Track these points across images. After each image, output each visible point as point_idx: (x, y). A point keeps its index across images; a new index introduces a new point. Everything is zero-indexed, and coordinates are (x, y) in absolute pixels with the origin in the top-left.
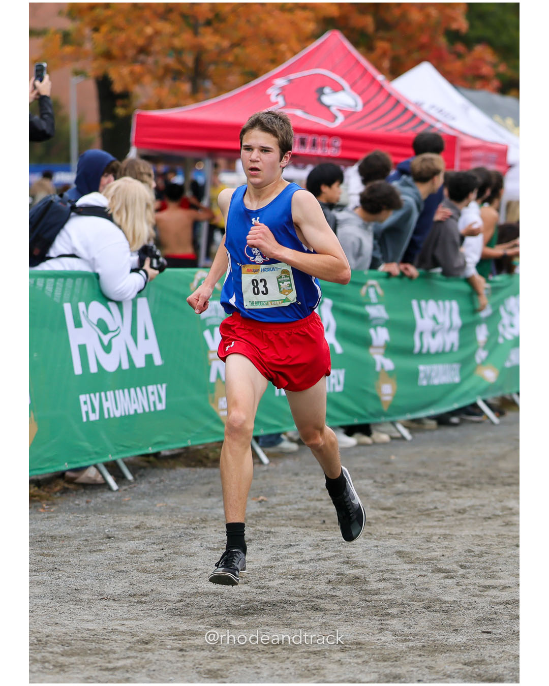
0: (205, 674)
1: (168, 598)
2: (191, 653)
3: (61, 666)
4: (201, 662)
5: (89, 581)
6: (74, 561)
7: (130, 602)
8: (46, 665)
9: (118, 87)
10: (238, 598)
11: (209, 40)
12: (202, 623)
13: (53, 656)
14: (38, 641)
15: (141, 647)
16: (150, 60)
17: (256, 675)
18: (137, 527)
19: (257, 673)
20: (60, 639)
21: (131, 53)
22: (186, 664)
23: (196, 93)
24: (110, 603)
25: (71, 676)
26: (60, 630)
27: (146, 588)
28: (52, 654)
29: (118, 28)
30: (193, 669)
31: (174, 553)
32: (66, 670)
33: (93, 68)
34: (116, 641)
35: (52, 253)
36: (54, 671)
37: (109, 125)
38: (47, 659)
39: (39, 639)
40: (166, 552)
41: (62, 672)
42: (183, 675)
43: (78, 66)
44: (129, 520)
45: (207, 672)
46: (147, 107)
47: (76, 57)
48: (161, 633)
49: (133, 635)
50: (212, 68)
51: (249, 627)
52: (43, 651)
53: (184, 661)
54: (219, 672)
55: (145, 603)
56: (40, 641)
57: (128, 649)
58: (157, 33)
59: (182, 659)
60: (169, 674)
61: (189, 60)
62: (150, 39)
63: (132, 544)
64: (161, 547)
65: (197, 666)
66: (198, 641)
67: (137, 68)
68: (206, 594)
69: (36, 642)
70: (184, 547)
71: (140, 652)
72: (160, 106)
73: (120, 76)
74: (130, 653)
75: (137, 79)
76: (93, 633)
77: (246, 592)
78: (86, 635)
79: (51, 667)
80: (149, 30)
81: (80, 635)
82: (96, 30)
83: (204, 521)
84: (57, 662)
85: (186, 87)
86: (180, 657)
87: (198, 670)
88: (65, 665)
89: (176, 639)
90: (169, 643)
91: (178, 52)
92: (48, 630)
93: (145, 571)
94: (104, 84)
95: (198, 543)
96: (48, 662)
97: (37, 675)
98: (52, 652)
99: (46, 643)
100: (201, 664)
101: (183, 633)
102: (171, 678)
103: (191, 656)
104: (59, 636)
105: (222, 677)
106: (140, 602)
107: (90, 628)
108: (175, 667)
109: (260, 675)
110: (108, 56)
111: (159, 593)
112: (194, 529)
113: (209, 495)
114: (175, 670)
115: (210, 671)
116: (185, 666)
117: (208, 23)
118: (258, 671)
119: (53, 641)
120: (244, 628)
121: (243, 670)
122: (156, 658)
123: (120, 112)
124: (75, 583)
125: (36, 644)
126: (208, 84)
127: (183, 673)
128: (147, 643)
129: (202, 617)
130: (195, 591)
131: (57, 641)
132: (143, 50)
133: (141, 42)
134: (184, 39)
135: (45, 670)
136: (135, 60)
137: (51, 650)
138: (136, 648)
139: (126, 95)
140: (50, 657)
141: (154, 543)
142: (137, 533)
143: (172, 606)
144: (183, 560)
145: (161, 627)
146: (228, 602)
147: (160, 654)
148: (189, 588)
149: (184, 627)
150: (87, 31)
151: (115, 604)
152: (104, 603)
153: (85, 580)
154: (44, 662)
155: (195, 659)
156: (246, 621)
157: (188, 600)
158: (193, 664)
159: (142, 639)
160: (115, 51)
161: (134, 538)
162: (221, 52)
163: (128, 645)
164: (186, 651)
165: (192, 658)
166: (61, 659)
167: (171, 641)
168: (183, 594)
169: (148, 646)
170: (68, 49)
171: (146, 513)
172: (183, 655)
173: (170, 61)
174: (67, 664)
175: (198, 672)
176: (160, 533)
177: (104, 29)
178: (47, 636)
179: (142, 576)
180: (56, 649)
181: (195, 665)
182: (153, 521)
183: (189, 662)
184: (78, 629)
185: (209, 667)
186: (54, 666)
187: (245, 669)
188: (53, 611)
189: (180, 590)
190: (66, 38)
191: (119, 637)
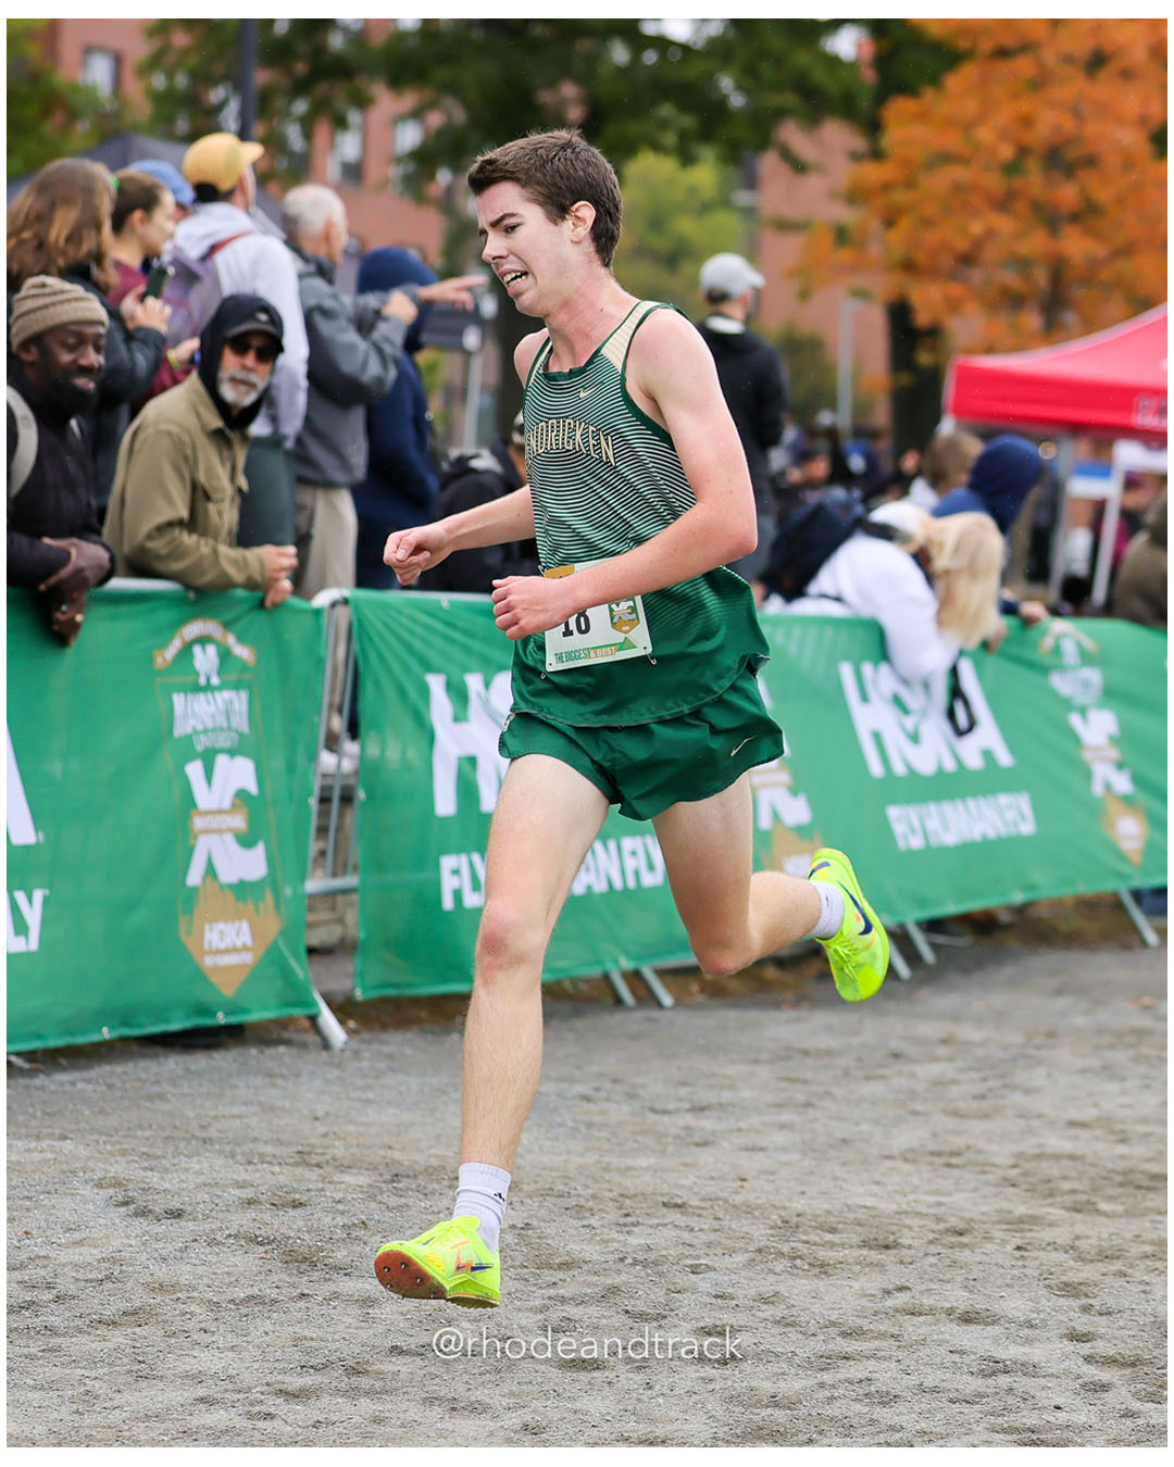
0: (1059, 1290)
1: (996, 1160)
2: (1035, 1254)
3: (822, 1266)
4: (1053, 1270)
5: (864, 1127)
6: (838, 1092)
7: (932, 1163)
8: (798, 1262)
9: (922, 318)
10: (1110, 1166)
11: (1076, 246)
12: (1051, 1205)
13: (809, 1249)
14: (783, 1222)
15: (952, 1240)
16: (976, 275)
17: (1143, 1295)
18: (944, 1042)
19: (1144, 1292)
20: (819, 1220)
21: (946, 261)
22: (1026, 1271)
23: (1052, 330)
24: (899, 1164)
25: (838, 1282)
26: (822, 1205)
27: (958, 1142)
28: (806, 1245)
29: (928, 223)
30: (1039, 1280)
31: (1005, 1086)
32: (830, 1272)
33: (884, 286)
34: (910, 1228)
35: (814, 588)
36: (810, 1273)
37: (905, 379)
38: (799, 1253)
39: (786, 1218)
40: (991, 1084)
41: (823, 1276)
42: (1023, 1289)
43: (859, 281)
44: (930, 1029)
45: (1061, 1286)
46: (970, 351)
47: (855, 268)
48: (984, 1218)
49: (938, 1219)
50: (1079, 293)
51: (1129, 1214)
52: (792, 1238)
53: (1024, 1266)
54: (1082, 1287)
55: (957, 1166)
56: (787, 1222)
57: (931, 1242)
58: (990, 234)
59: (1020, 1263)
60: (998, 1287)
61: (1041, 277)
62: (978, 244)
63: (935, 1069)
64: (982, 1075)
65: (1045, 1276)
66: (1046, 1235)
67: (956, 289)
68: (1057, 1157)
69: (780, 1224)
70: (1020, 1077)
71: (951, 1248)
72: (990, 350)
73: (927, 301)
74: (933, 1249)
75: (954, 306)
76: (874, 1213)
77: (1122, 1157)
78: (860, 1215)
79: (806, 1267)
80: (976, 228)
81: (851, 1216)
82: (890, 222)
83: (1051, 1035)
84: (815, 1258)
85: (1033, 320)
86: (1017, 1259)
87: (1047, 1282)
88: (829, 1265)
89: (1009, 1230)
90: (998, 1234)
91: (1023, 264)
92: (799, 1205)
93: (956, 1114)
94: (900, 315)
95: (1042, 1071)
96: (800, 1257)
97: (782, 1277)
98: (807, 1242)
99: (797, 1227)
100: (1051, 1274)
101: (1021, 1220)
102: (1002, 1294)
103: (1036, 1259)
104: (818, 1216)
105: (1086, 1296)
106: (948, 1165)
107: (868, 1204)
108: (1009, 1277)
109: (1149, 1296)
110: (909, 267)
111: (979, 1152)
112: (1038, 1047)
113: (1059, 992)
114: (1008, 1282)
115: (1066, 1285)
116: (1026, 1276)
117: (1075, 218)
118: (1148, 1288)
119: (808, 1223)
120: (1121, 1216)
121: (1121, 1286)
122: (978, 1259)
123: (924, 358)
124: (842, 1130)
125: (780, 1228)
126: (1070, 318)
127: (1023, 1285)
128: (961, 1234)
129: (1051, 1195)
130: (1037, 1151)
131: (813, 1224)
132: (967, 259)
133: (962, 245)
134: (1035, 243)
135: (796, 1271)
136: (953, 276)
137: (804, 1238)
138: (944, 1241)
139: (934, 333)
140: (803, 1249)
141: (970, 1069)
142: (942, 1051)
143: (1000, 1173)
144: (1018, 1098)
145: (984, 1209)
146: (1092, 1172)
147: (983, 1253)
148: (1029, 1145)
149: (1021, 1210)
150: (875, 225)
151: (907, 1167)
152: (889, 1163)
153: (857, 1124)
154: (795, 1258)
155: (1041, 1264)
156: (1123, 1203)
157: (1027, 1166)
158: (1039, 1271)
159: (954, 1227)
160: (921, 258)
161: (937, 1059)
162: (1094, 265)
163: (931, 1236)
164: (1026, 1250)
165: (1038, 1262)
166: (822, 1254)
167: (1001, 1233)
168: (1020, 1155)
169: (964, 1239)
170: (845, 255)
171: (956, 1018)
172: (1022, 1256)
173: (1010, 278)
174: (831, 1262)
175: (1047, 1286)
176: (980, 1052)
177: (905, 224)
178: (798, 1215)
179: (951, 1123)
180: (813, 1237)
181: (1041, 1275)
182: (969, 1033)
183: (1032, 1269)
184: (847, 1205)
185: (1064, 1278)
186: (810, 1264)
187: (1125, 1284)
188: (807, 1174)
189: (1016, 1148)
190: (842, 235)
191: (915, 1222)
